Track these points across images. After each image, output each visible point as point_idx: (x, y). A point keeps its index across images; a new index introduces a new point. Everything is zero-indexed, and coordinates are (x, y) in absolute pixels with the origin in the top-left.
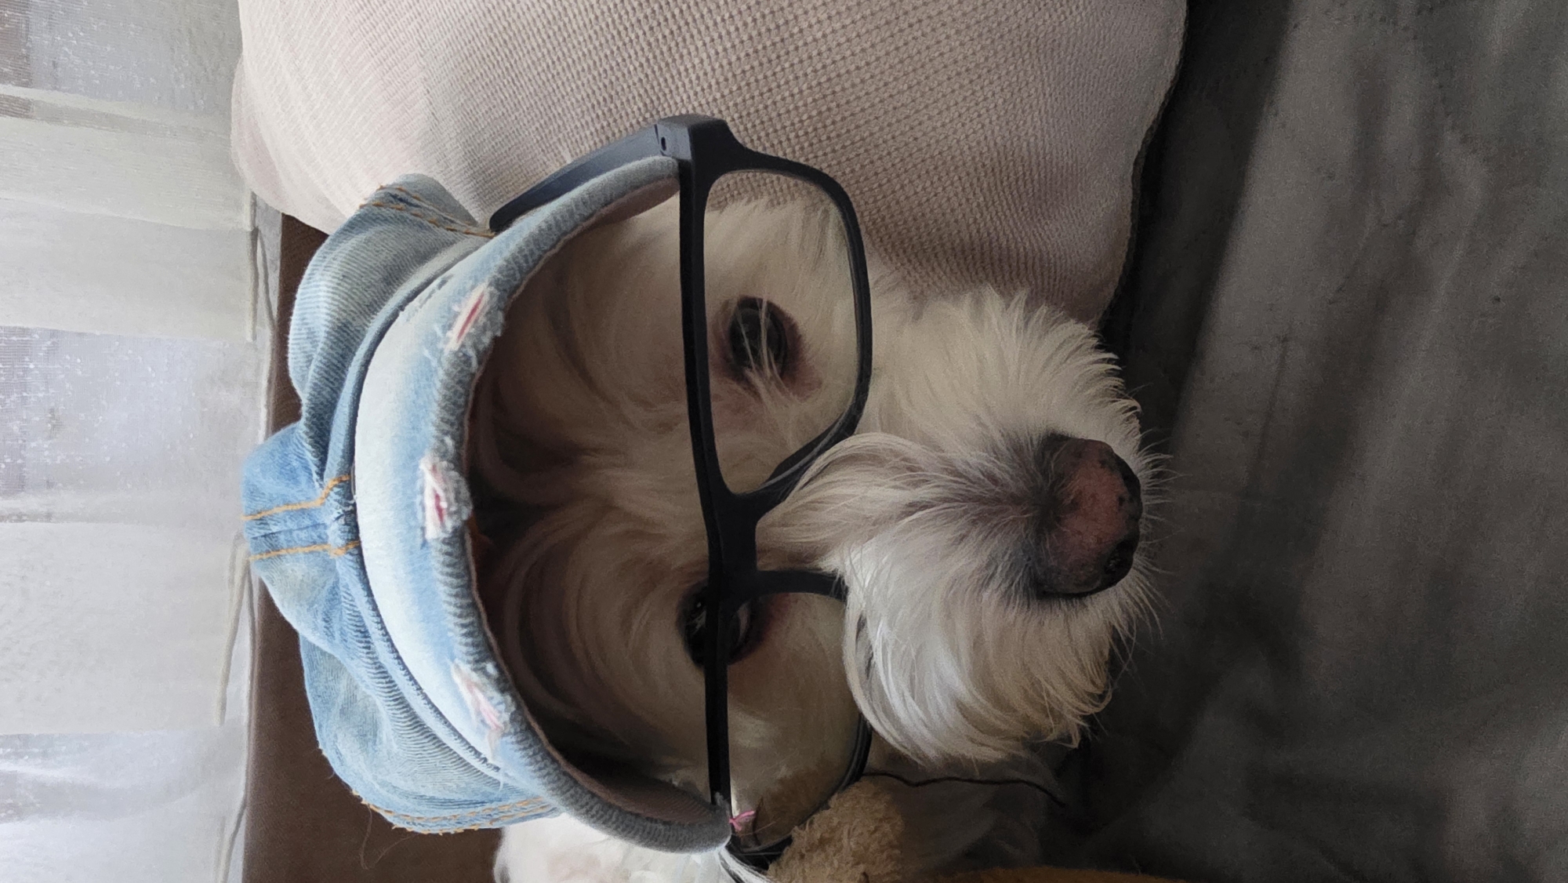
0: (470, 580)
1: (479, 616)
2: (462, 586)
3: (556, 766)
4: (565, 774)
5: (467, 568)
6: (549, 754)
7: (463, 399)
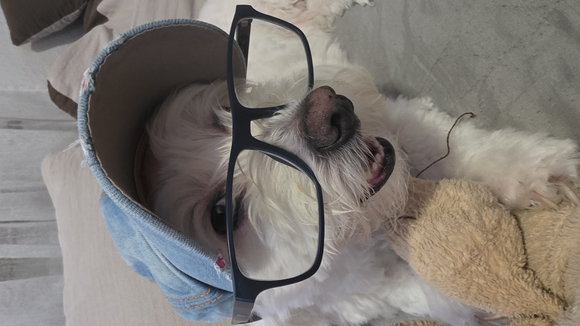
0: (87, 109)
1: (87, 120)
2: (83, 109)
3: (104, 174)
4: (107, 178)
5: (87, 105)
6: (102, 170)
7: (102, 60)
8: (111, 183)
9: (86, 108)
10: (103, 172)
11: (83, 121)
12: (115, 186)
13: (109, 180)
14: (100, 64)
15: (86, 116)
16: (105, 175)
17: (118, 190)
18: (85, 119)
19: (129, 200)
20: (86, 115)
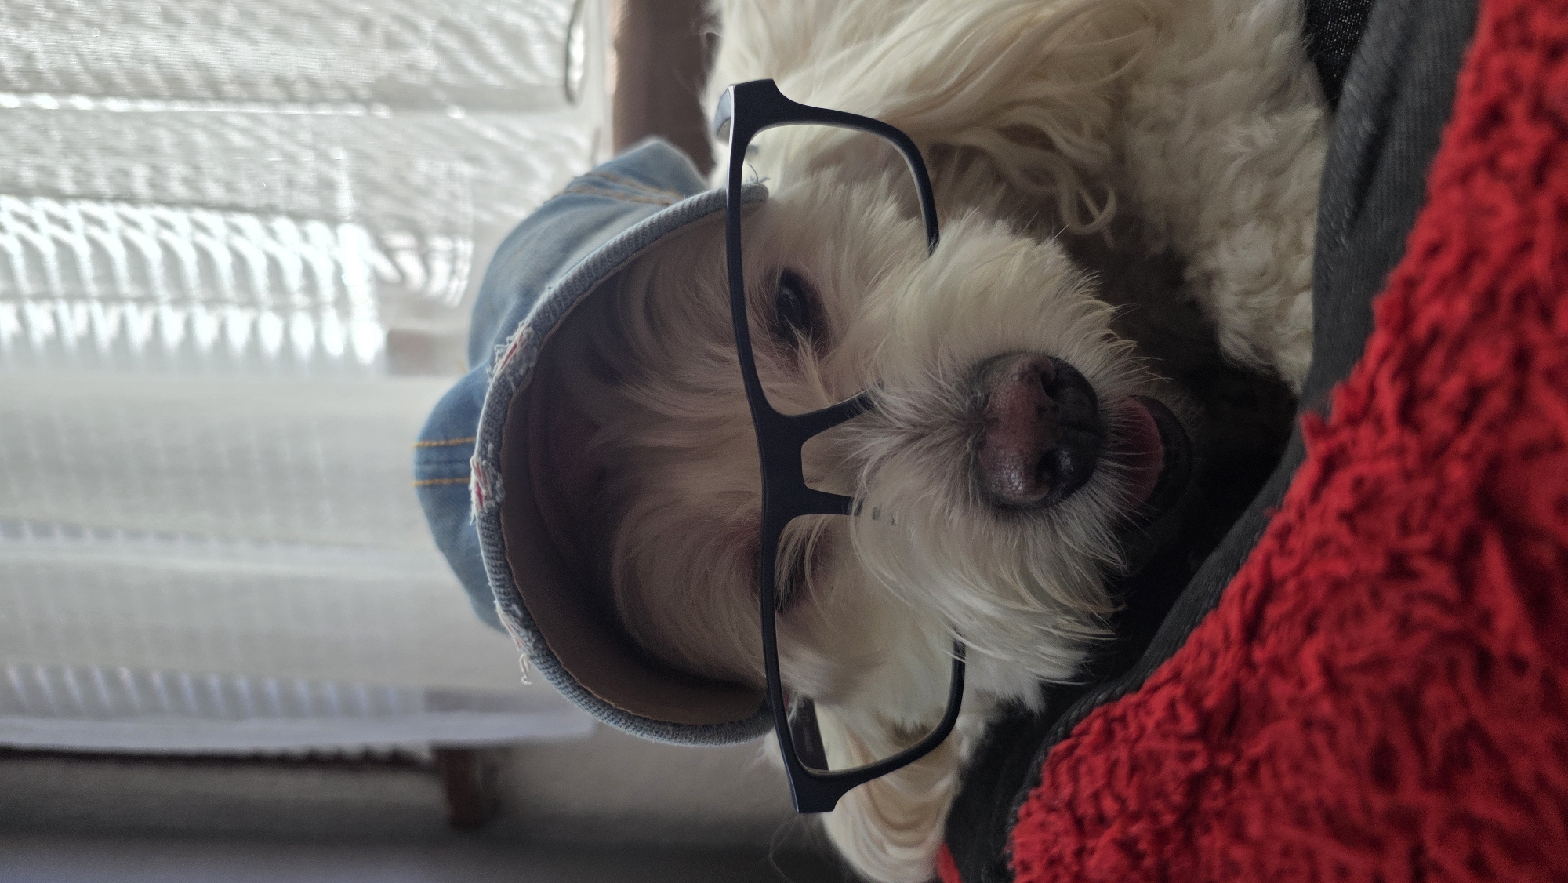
0: (504, 548)
6: (566, 674)
7: (502, 414)
8: (589, 693)
9: (499, 546)
10: (570, 678)
11: (504, 579)
12: (598, 697)
13: (585, 690)
14: (502, 426)
15: (506, 566)
16: (575, 681)
17: (605, 704)
18: (506, 573)
19: (629, 715)
20: (506, 561)
